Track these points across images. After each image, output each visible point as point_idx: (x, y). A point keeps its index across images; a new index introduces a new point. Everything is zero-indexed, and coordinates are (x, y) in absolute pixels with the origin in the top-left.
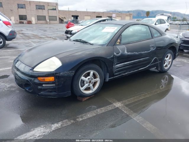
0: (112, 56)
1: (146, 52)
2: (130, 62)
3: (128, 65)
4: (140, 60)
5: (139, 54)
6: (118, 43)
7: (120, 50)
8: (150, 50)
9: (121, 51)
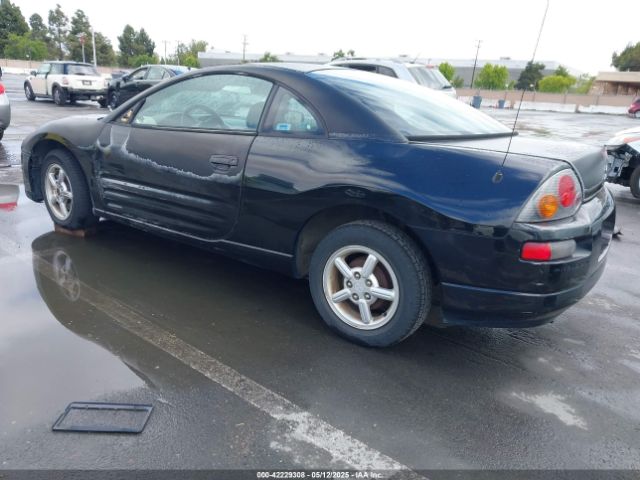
0: (91, 147)
1: (193, 175)
2: (141, 187)
3: (135, 195)
4: (173, 194)
5: (163, 170)
6: (125, 120)
7: (111, 138)
8: (213, 176)
9: (112, 141)
